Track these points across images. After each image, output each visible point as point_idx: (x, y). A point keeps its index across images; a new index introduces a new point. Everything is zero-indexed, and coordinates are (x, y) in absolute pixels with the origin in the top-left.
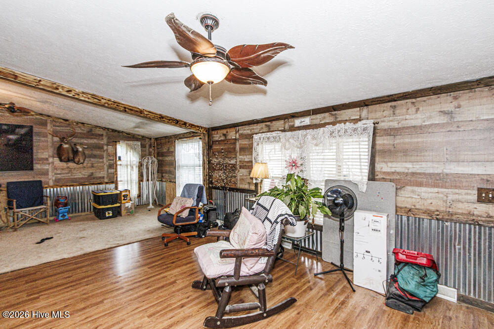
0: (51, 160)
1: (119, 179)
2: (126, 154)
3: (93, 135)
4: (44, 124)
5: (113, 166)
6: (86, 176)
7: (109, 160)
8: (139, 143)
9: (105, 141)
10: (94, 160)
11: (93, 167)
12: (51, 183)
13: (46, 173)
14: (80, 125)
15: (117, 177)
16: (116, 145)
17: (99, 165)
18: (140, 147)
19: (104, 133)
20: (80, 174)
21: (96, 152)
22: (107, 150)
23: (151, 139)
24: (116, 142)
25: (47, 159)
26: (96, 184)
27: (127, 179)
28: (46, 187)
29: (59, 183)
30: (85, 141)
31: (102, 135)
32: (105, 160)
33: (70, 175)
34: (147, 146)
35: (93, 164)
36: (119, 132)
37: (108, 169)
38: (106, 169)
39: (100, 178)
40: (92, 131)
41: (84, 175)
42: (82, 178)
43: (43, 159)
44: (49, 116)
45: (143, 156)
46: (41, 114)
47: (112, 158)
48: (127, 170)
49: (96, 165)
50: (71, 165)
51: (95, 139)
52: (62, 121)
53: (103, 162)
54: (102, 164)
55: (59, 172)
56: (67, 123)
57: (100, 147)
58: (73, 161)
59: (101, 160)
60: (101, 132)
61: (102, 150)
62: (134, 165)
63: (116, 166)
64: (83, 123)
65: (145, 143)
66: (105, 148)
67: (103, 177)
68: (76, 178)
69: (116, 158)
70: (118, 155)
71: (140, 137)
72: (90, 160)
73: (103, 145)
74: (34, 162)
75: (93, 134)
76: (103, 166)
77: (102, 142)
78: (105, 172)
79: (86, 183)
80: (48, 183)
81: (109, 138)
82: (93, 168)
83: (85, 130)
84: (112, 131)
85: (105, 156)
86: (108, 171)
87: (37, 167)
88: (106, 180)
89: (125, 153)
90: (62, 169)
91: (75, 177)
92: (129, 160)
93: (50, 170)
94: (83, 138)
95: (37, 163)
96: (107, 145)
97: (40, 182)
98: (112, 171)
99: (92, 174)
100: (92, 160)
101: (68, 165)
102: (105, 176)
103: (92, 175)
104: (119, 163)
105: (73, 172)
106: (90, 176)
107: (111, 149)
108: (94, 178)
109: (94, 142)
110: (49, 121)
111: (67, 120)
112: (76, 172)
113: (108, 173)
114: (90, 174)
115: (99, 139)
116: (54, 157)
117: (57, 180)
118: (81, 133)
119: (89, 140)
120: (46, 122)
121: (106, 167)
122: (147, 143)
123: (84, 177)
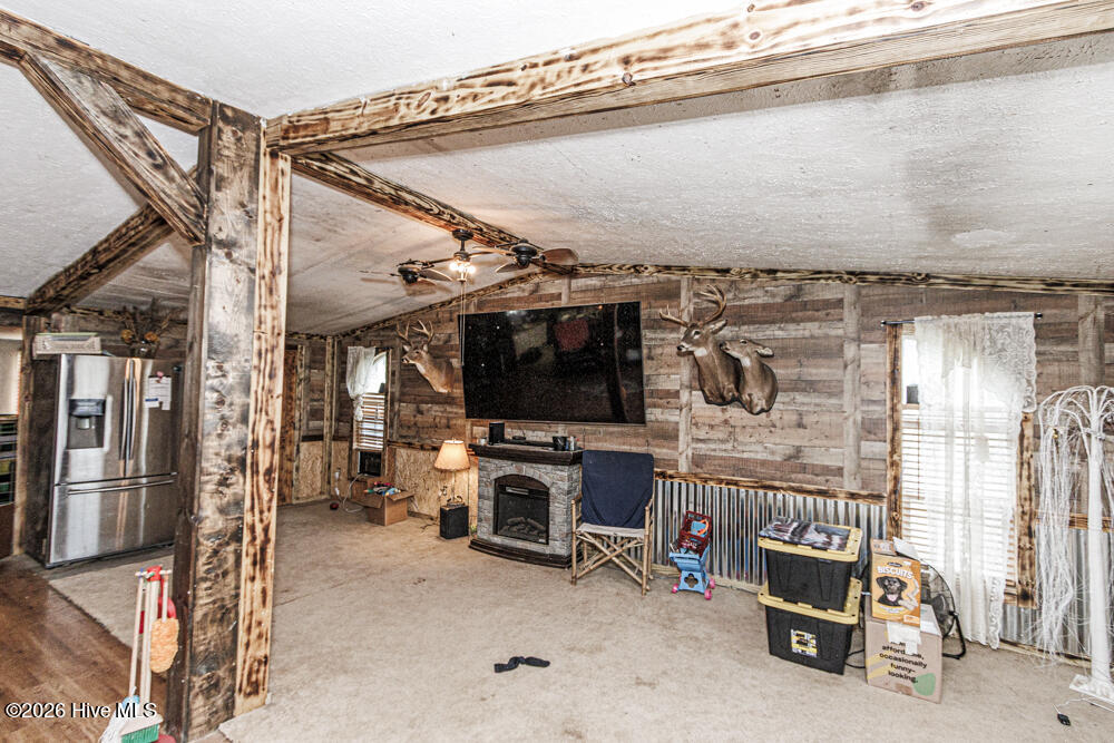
0: (685, 396)
1: (908, 487)
2: (945, 375)
3: (805, 306)
4: (671, 294)
5: (887, 430)
6: (778, 458)
7: (864, 401)
8: (1025, 320)
9: (850, 324)
10: (806, 400)
11: (801, 425)
12: (683, 467)
13: (669, 435)
14: (763, 278)
15: (896, 479)
16: (896, 337)
17: (826, 418)
18: (1030, 338)
19: (847, 292)
20: (759, 448)
21: (814, 371)
22: (857, 362)
24: (897, 325)
25: (676, 394)
26: (810, 492)
27: (949, 494)
28: (671, 477)
29: (701, 469)
30: (779, 334)
31: (840, 303)
32: (847, 397)
33: (729, 446)
34: (1088, 332)
35: (800, 414)
36: (910, 279)
37: (859, 439)
38: (851, 440)
39: (826, 470)
40: (801, 293)
41: (773, 453)
42: (764, 463)
43: (668, 394)
44: (684, 269)
45: (1046, 387)
46: (668, 268)
47: (876, 395)
48: (949, 457)
49: (814, 418)
50: (735, 413)
51: (811, 319)
52: (713, 275)
53: (839, 409)
54: (835, 418)
55: (702, 434)
56: (728, 277)
57: (832, 352)
58: (736, 400)
59: (833, 401)
60: (832, 290)
61: (840, 362)
62: (993, 429)
63: (896, 428)
64: (772, 272)
65: (1071, 315)
66: (850, 351)
67: (839, 471)
68: (747, 460)
69: (895, 394)
70: (906, 380)
71: (1037, 287)
72: (795, 402)
73: (841, 341)
74: (648, 401)
75: (805, 304)
76: (840, 426)
77: (840, 332)
78: (849, 451)
79: (777, 484)
80: (675, 465)
81: (866, 312)
82: (801, 431)
83: (780, 290)
84: (882, 281)
85: (848, 387)
86: (858, 452)
87: (653, 414)
88: (851, 485)
89: (940, 370)
90: (712, 427)
91: (745, 455)
92: (958, 403)
93: (682, 427)
94: (773, 322)
95: (655, 406)
96: (859, 341)
97: (651, 456)
98: (874, 447)
99: (798, 450)
100: (799, 399)
101: (727, 415)
102: (849, 466)
103: (797, 457)
104: (907, 414)
105: (740, 438)
106: (789, 458)
107: (873, 356)
108: (804, 468)
109: (807, 333)
110: (684, 284)
111: (726, 271)
112: (748, 440)
113: (860, 458)
114: (790, 451)
115: (826, 319)
116: (691, 388)
117: (697, 461)
118: (765, 307)
119: (792, 326)
120: (679, 288)
121: (850, 431)
122: (1082, 310)
123: (770, 458)
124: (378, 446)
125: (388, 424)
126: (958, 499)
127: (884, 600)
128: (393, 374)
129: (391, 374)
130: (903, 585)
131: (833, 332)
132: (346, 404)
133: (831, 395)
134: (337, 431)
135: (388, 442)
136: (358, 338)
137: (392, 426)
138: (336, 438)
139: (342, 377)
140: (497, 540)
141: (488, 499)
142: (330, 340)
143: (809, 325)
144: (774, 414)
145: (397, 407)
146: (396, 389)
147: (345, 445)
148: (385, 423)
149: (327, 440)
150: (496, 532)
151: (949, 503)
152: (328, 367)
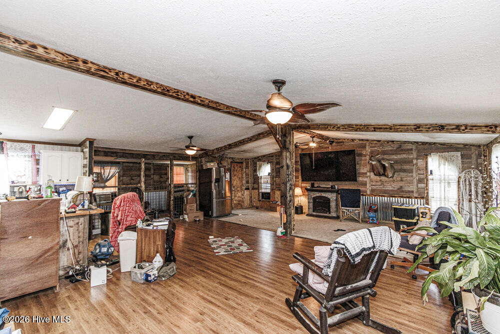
0: (368, 174)
1: (430, 195)
2: (439, 167)
3: (402, 150)
4: (364, 147)
5: (424, 180)
6: (396, 189)
7: (419, 174)
8: (459, 154)
9: (414, 155)
10: (403, 174)
11: (402, 181)
12: (368, 192)
13: (365, 184)
14: (390, 143)
15: (428, 193)
16: (427, 158)
17: (409, 178)
18: (460, 158)
19: (414, 147)
20: (390, 187)
21: (405, 167)
22: (417, 164)
23: (479, 146)
24: (427, 155)
25: (366, 173)
26: (405, 197)
27: (441, 195)
28: (365, 195)
29: (374, 193)
30: (395, 157)
31: (412, 149)
32: (414, 174)
33: (382, 187)
34: (474, 156)
35: (401, 178)
36: (430, 144)
37: (418, 183)
38: (415, 184)
39: (409, 192)
40: (401, 147)
41: (394, 188)
42: (392, 191)
43: (363, 173)
44: (367, 140)
45: (463, 169)
46: (362, 140)
47: (422, 172)
48: (440, 187)
49: (405, 179)
50: (383, 178)
51: (403, 154)
52: (376, 142)
53: (412, 176)
54: (411, 178)
55: (374, 184)
56: (380, 143)
57: (410, 162)
58: (384, 175)
59: (410, 174)
60: (409, 146)
61: (411, 164)
62: (452, 180)
63: (427, 180)
64: (393, 141)
65: (470, 153)
66: (415, 162)
67: (413, 192)
69: (427, 172)
70: (430, 168)
71: (462, 146)
72: (399, 175)
73: (412, 159)
74: (357, 175)
75: (402, 149)
76: (412, 180)
77: (412, 157)
78: (415, 187)
79: (396, 195)
80: (366, 192)
81: (419, 151)
83: (396, 146)
84: (423, 144)
85: (414, 170)
86: (417, 187)
87: (360, 179)
88: (416, 195)
89: (438, 166)
90: (377, 182)
91: (387, 189)
92: (442, 174)
93: (368, 182)
94: (393, 154)
95: (359, 177)
96: (417, 159)
97: (359, 190)
98: (421, 185)
99: (401, 187)
100: (401, 174)
101: (381, 179)
102: (415, 190)
103: (401, 189)
104: (430, 177)
105: (385, 184)
106: (399, 189)
107: (421, 163)
108: (403, 191)
109: (403, 157)
110: (367, 144)
111: (380, 141)
112: (387, 185)
113: (418, 188)
114: (399, 187)
115: (408, 153)
116: (370, 172)
117: (372, 191)
118: (391, 150)
119: (399, 156)
120: (366, 145)
121: (415, 181)
122: (472, 152)
123: (394, 189)
124: (269, 191)
125: (272, 184)
126: (443, 197)
127: (422, 217)
128: (273, 170)
129: (272, 170)
130: (427, 213)
131: (410, 157)
132: (256, 179)
133: (410, 173)
134: (253, 187)
135: (272, 189)
136: (260, 159)
137: (273, 185)
138: (253, 189)
139: (255, 171)
140: (315, 213)
141: (311, 203)
142: (250, 160)
143: (403, 155)
144: (395, 178)
145: (275, 179)
146: (274, 174)
147: (257, 191)
148: (271, 184)
149: (250, 189)
150: (314, 211)
151: (440, 198)
152: (250, 168)
